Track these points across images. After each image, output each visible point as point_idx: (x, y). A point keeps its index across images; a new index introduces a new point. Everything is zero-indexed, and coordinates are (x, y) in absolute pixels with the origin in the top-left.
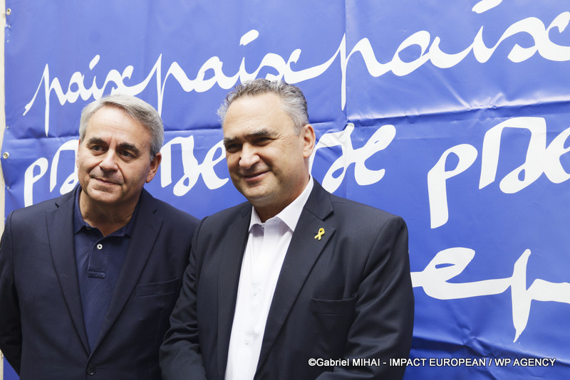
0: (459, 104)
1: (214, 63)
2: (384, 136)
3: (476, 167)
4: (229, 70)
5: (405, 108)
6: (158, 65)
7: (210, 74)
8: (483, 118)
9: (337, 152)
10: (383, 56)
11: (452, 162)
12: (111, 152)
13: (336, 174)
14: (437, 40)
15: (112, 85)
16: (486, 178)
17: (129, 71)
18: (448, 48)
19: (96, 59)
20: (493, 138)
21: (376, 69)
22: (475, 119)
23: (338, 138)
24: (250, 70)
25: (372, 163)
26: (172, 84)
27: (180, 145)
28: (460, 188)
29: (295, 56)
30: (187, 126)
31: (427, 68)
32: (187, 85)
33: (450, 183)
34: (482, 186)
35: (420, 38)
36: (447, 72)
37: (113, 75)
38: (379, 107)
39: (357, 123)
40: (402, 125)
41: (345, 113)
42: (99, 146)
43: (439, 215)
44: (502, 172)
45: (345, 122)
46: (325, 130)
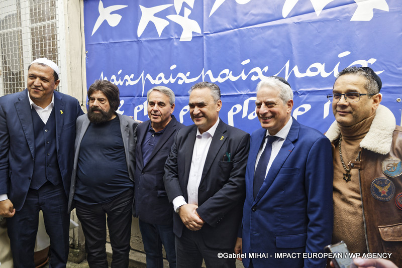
0: (237, 92)
1: (162, 75)
3: (242, 112)
4: (167, 77)
6: (142, 75)
7: (160, 78)
8: (244, 97)
10: (215, 76)
11: (235, 110)
12: (156, 105)
14: (231, 72)
15: (126, 80)
16: (244, 115)
17: (132, 76)
18: (235, 75)
19: (121, 71)
20: (246, 103)
21: (213, 80)
22: (241, 97)
24: (173, 78)
26: (147, 81)
28: (237, 117)
29: (188, 74)
31: (228, 81)
32: (153, 82)
33: (234, 116)
34: (243, 117)
35: (226, 71)
36: (234, 82)
37: (127, 77)
42: (152, 104)
44: (249, 113)
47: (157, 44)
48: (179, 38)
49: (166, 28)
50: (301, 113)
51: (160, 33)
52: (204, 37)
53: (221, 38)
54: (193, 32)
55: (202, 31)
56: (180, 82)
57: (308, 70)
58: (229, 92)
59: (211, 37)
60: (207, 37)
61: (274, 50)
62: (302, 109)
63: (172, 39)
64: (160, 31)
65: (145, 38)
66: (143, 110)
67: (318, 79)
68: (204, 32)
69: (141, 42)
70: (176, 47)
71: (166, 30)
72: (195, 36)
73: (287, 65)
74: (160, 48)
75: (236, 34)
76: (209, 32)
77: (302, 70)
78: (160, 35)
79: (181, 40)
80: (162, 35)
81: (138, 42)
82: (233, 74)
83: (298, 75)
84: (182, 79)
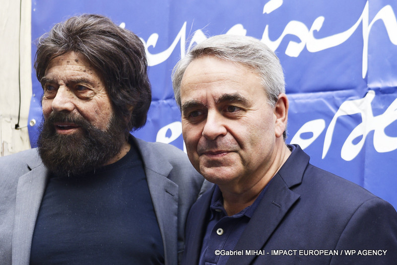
6: (182, 34)
9: (356, 119)
13: (356, 141)
23: (358, 106)
25: (391, 131)
39: (377, 90)
41: (366, 80)
45: (366, 90)
46: (346, 97)
56: (293, 51)
84: (297, 40)
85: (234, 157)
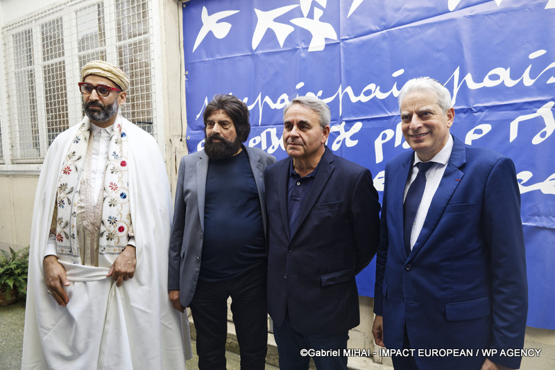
0: (387, 113)
1: (285, 96)
2: (358, 127)
3: (394, 139)
5: (366, 115)
6: (259, 97)
7: (283, 101)
8: (396, 119)
9: (338, 133)
10: (357, 94)
11: (384, 136)
12: (295, 127)
13: (338, 143)
14: (379, 87)
16: (397, 143)
17: (246, 100)
18: (383, 90)
21: (354, 99)
22: (393, 119)
23: (338, 128)
25: (352, 138)
26: (266, 106)
27: (270, 132)
28: (388, 147)
29: (320, 93)
30: (273, 123)
31: (375, 99)
32: (273, 106)
33: (384, 145)
34: (396, 146)
35: (372, 86)
36: (382, 101)
38: (355, 115)
39: (346, 121)
40: (365, 122)
41: (341, 117)
42: (289, 126)
43: (379, 158)
45: (341, 121)
47: (278, 56)
48: (308, 48)
49: (290, 36)
50: (478, 136)
51: (281, 44)
52: (341, 44)
53: (364, 43)
54: (326, 39)
55: (339, 36)
57: (487, 78)
58: (376, 114)
59: (351, 44)
60: (345, 44)
61: (438, 55)
62: (479, 132)
63: (297, 49)
64: (281, 41)
65: (262, 50)
66: (260, 143)
67: (501, 90)
68: (342, 38)
69: (257, 55)
70: (303, 60)
71: (290, 39)
72: (329, 43)
73: (457, 73)
74: (282, 61)
75: (384, 38)
76: (347, 37)
77: (478, 79)
78: (281, 45)
79: (309, 50)
80: (285, 45)
81: (253, 55)
82: (381, 90)
83: (472, 85)
85: (301, 147)
